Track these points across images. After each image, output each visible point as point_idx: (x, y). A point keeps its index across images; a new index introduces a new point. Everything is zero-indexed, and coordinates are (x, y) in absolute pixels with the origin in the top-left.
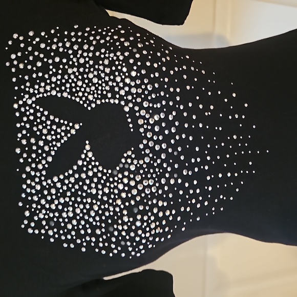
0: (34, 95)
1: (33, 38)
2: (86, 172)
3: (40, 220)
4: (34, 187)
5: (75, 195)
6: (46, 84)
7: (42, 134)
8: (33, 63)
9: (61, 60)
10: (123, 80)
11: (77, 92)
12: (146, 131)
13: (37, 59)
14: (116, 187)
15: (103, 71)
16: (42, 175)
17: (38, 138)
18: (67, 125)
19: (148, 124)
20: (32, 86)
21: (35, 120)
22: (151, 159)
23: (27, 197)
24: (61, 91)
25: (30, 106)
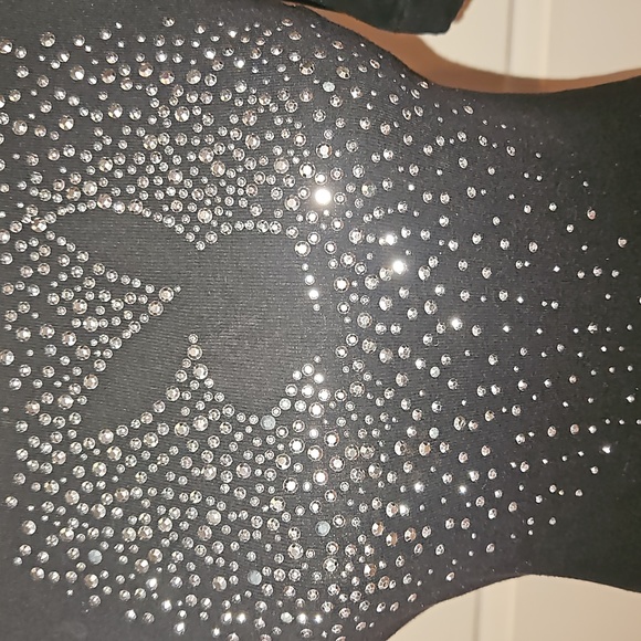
0: (52, 207)
1: (52, 53)
2: (189, 421)
3: (65, 545)
4: (46, 458)
5: (157, 481)
6: (86, 177)
7: (72, 314)
8: (50, 121)
9: (125, 114)
10: (294, 170)
11: (168, 200)
12: (356, 309)
13: (61, 108)
14: (268, 464)
15: (241, 144)
16: (70, 425)
17: (63, 326)
18: (140, 291)
19: (362, 291)
20: (46, 184)
21: (53, 276)
22: (368, 386)
23: (29, 482)
24: (126, 199)
25: (41, 236)
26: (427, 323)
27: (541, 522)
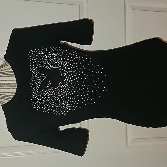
0: (35, 67)
1: (36, 51)
2: (49, 89)
3: (37, 104)
4: (35, 94)
5: (46, 96)
6: (39, 64)
7: (37, 78)
8: (35, 58)
9: (43, 57)
10: (59, 61)
11: (47, 66)
12: (66, 76)
13: (37, 57)
14: (57, 93)
15: (54, 59)
16: (37, 90)
17: (36, 80)
18: (44, 75)
19: (66, 74)
20: (35, 65)
21: (35, 74)
22: (67, 84)
23: (33, 97)
24: (43, 66)
25: (34, 70)
26: (75, 78)
27: (93, 103)
